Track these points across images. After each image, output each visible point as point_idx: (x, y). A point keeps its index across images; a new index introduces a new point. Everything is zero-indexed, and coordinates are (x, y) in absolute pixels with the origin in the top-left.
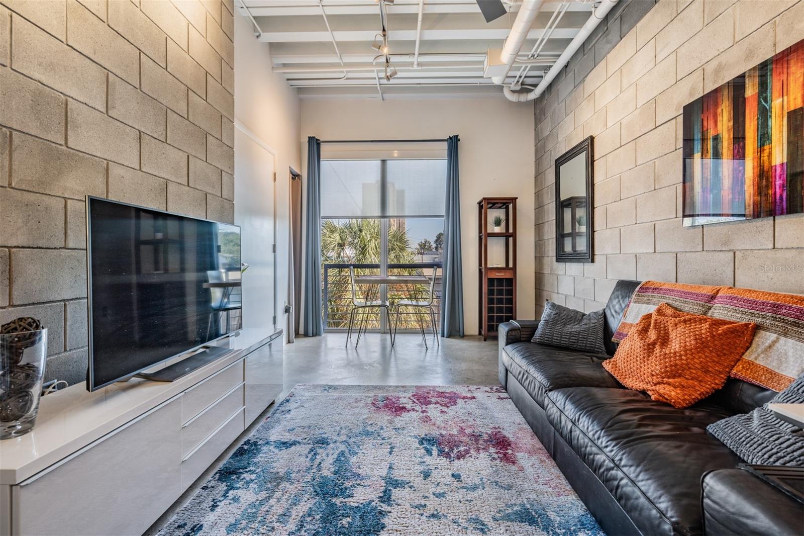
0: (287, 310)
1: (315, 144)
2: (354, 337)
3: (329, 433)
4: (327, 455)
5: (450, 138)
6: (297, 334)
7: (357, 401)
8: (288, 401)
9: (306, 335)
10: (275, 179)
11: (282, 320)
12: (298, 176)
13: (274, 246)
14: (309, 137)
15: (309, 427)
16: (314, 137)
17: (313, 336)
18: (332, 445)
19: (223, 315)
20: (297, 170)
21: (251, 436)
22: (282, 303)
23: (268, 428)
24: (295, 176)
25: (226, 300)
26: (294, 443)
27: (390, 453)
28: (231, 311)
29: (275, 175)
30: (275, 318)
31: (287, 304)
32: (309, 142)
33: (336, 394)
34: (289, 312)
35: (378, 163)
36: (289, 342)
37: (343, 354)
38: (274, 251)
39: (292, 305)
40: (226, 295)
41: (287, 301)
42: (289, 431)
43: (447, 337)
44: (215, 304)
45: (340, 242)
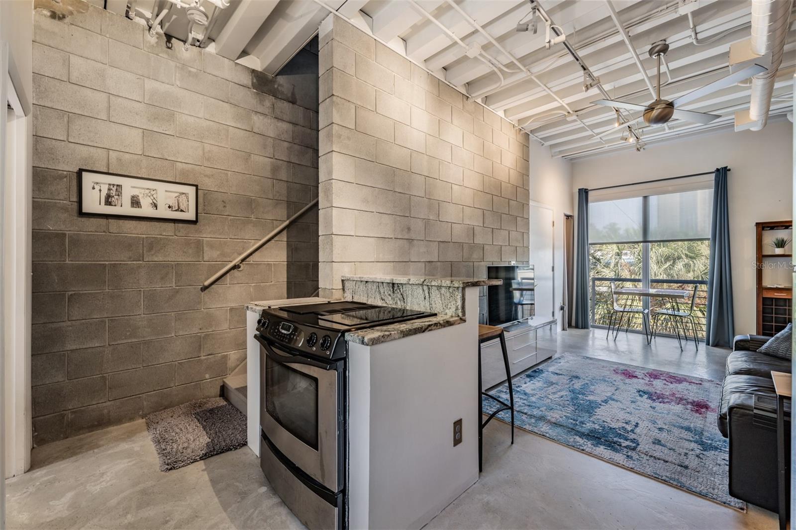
0: (562, 308)
1: (584, 194)
2: (615, 332)
3: (581, 375)
4: (578, 382)
5: (718, 170)
6: (570, 326)
7: (603, 367)
8: (560, 358)
9: (577, 327)
10: (553, 225)
11: (559, 315)
12: (571, 216)
13: (553, 267)
14: (579, 189)
15: (570, 371)
16: (582, 189)
17: (582, 328)
18: (582, 380)
19: (520, 307)
20: (569, 213)
21: (540, 367)
22: (559, 303)
23: (548, 366)
24: (568, 217)
25: (522, 299)
26: (561, 375)
27: (616, 390)
28: (524, 306)
29: (553, 222)
30: (553, 313)
31: (562, 304)
32: (579, 192)
33: (590, 362)
34: (564, 310)
35: (640, 199)
36: (563, 329)
37: (604, 343)
38: (553, 270)
39: (566, 305)
40: (522, 295)
41: (562, 302)
42: (559, 370)
43: (712, 346)
44: (516, 300)
45: (618, 251)
